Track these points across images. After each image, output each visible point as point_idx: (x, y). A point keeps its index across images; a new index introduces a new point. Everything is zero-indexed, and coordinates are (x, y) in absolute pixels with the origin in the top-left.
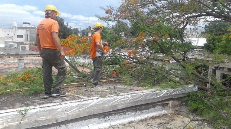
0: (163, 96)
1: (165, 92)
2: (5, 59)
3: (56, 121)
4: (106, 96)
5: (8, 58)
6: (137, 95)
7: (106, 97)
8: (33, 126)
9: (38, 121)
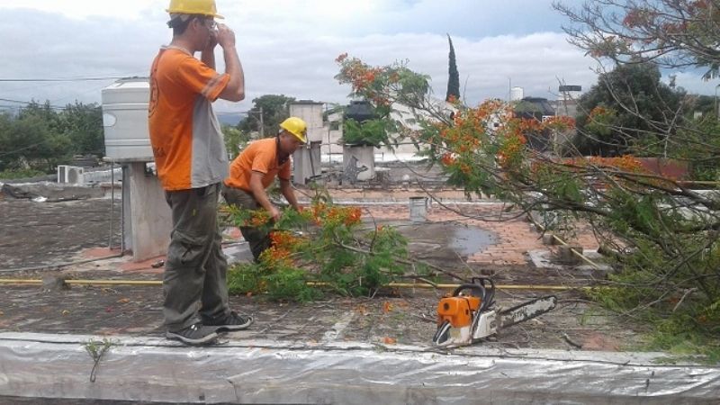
0: (689, 395)
1: (704, 380)
2: (395, 195)
3: (202, 398)
4: (389, 346)
5: (402, 193)
6: (527, 364)
7: (386, 350)
8: (133, 396)
9: (146, 386)
